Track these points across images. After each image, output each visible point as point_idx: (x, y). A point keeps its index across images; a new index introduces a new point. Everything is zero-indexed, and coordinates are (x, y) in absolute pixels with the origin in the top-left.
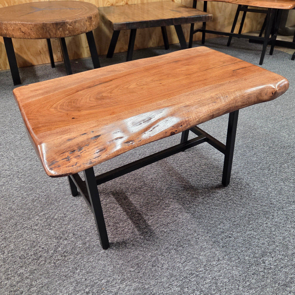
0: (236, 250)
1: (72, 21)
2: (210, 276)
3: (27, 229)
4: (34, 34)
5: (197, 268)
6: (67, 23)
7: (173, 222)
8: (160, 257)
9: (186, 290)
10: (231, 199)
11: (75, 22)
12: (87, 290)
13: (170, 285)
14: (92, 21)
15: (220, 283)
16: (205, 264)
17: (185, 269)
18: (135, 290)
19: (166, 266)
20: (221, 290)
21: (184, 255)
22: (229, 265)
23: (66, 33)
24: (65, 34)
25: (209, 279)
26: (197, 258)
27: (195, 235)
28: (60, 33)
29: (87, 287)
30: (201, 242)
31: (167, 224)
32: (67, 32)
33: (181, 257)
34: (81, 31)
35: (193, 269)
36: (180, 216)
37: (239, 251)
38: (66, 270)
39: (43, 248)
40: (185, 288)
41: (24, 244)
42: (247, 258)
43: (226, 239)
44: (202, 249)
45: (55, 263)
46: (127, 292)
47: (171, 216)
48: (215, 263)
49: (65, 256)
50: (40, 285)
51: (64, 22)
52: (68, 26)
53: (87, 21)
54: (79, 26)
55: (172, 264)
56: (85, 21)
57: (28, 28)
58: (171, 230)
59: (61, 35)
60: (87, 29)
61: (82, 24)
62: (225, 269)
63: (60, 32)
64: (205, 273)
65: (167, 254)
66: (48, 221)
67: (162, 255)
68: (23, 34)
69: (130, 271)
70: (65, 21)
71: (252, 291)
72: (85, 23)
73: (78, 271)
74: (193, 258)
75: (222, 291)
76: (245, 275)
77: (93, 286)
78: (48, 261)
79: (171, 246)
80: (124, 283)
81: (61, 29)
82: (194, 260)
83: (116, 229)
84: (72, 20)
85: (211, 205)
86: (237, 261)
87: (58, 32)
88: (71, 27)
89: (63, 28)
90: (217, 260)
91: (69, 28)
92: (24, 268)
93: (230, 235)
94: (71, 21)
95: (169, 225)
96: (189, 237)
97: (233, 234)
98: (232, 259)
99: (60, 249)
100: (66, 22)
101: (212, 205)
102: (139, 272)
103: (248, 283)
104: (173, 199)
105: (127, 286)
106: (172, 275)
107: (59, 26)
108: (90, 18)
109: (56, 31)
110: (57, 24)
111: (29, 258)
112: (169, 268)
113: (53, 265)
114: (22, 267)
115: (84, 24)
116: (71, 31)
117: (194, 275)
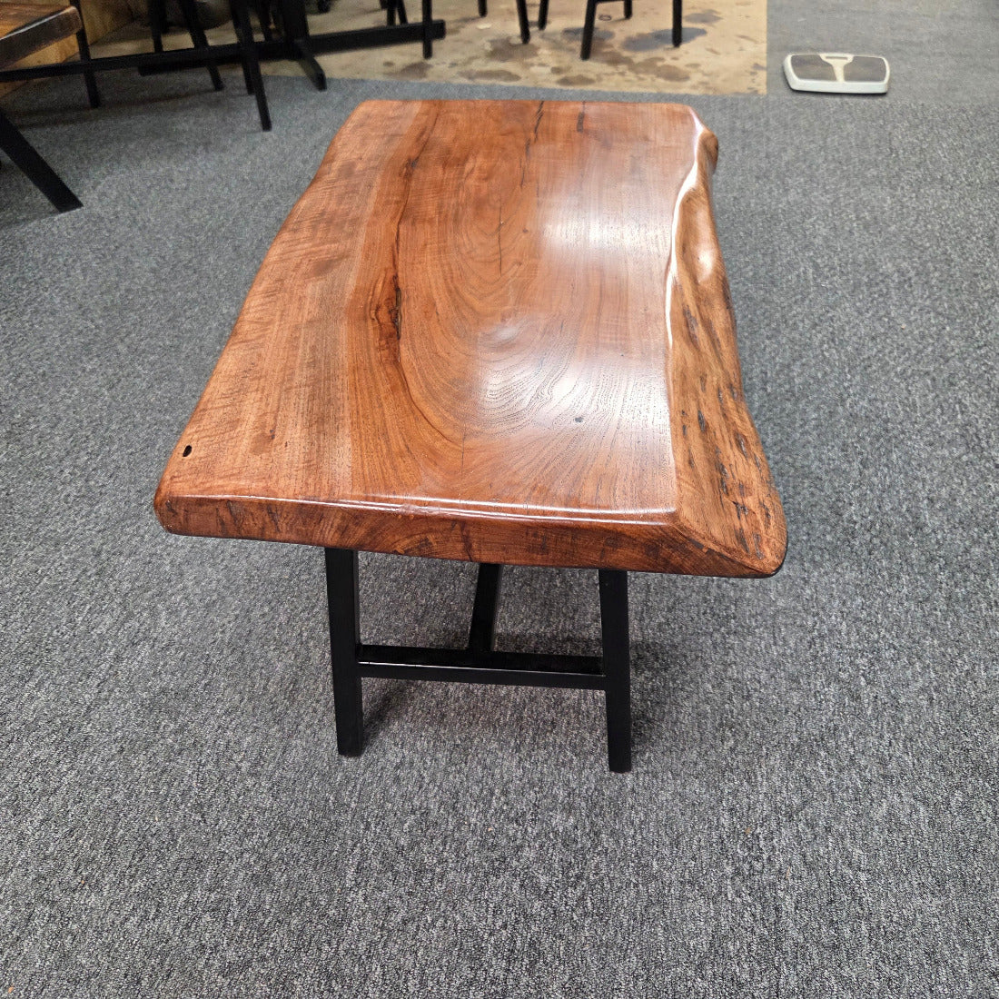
2: (833, 618)
5: (802, 625)
8: (732, 672)
15: (861, 613)
16: (800, 608)
17: (792, 645)
19: (764, 676)
22: (826, 573)
25: (841, 624)
26: (778, 611)
35: (801, 634)
39: (505, 926)
48: (809, 591)
49: (579, 877)
55: (765, 661)
62: (834, 586)
64: (822, 622)
67: (726, 665)
69: (732, 750)
74: (774, 617)
79: (715, 635)
82: (780, 619)
90: (804, 584)
99: (543, 880)
102: (747, 735)
103: (885, 573)
106: (794, 679)
112: (772, 672)
117: (818, 641)
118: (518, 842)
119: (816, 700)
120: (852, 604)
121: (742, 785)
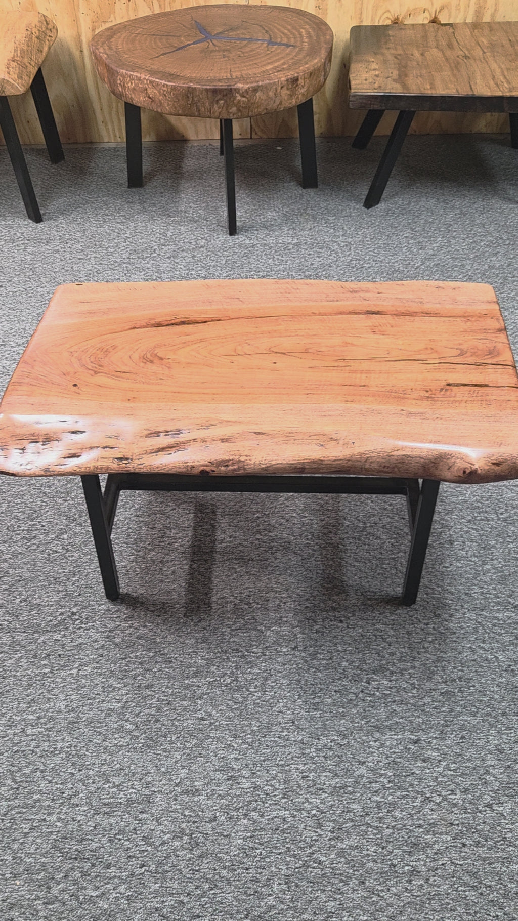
0: (336, 645)
1: (249, 88)
2: (263, 665)
3: (34, 489)
4: (169, 105)
5: (251, 646)
6: (237, 90)
7: (261, 560)
9: (213, 669)
10: (394, 559)
11: (255, 90)
12: (74, 610)
13: (194, 652)
14: (297, 85)
15: (272, 682)
16: (268, 645)
17: (232, 640)
18: (139, 637)
20: (267, 691)
21: (244, 619)
22: (306, 662)
23: (230, 111)
24: (228, 112)
25: (259, 669)
26: (262, 632)
27: (283, 595)
28: (220, 110)
29: (76, 605)
30: (285, 610)
31: (249, 560)
32: (234, 109)
33: (237, 620)
34: (266, 109)
35: (244, 645)
36: (279, 555)
37: (340, 648)
38: (60, 571)
39: (43, 526)
40: (214, 665)
41: (20, 510)
42: (344, 664)
43: (331, 621)
44: (279, 622)
45: (49, 555)
46: (126, 636)
47: (264, 549)
48: (285, 650)
49: (68, 550)
50: (17, 576)
51: (231, 89)
52: (239, 98)
53: (285, 87)
54: (264, 97)
55: (216, 625)
56: (279, 88)
57: (160, 92)
58: (247, 573)
59: (220, 113)
60: (281, 103)
61: (271, 94)
62: (295, 666)
63: (219, 108)
64: (258, 658)
65: (218, 607)
66: (69, 486)
68: (151, 100)
70: (233, 87)
71: (315, 713)
72: (278, 91)
73: (74, 579)
74: (255, 629)
75: (267, 693)
76: (323, 686)
77: (85, 608)
78: (42, 548)
79: (232, 597)
80: (130, 623)
81: (222, 102)
83: (162, 537)
84: (249, 85)
85: (348, 555)
86: (324, 662)
87: (216, 107)
88: (244, 99)
89: (226, 101)
90: (291, 648)
91: (239, 101)
92: (7, 545)
93: (343, 619)
94: (246, 86)
95: (250, 562)
96: (272, 594)
97: (352, 618)
98: (318, 655)
99: (65, 536)
100: (235, 89)
101: (350, 556)
102: (159, 616)
103: (317, 700)
104: (287, 521)
105: (131, 627)
107: (219, 96)
108: (295, 80)
109: (212, 104)
110: (215, 91)
111: (19, 534)
112: (208, 628)
113: (46, 556)
114: (5, 542)
115: (275, 94)
116: (243, 107)
117: (240, 654)
118: (84, 524)
119: (191, 652)
120: (280, 677)
121: (125, 614)
